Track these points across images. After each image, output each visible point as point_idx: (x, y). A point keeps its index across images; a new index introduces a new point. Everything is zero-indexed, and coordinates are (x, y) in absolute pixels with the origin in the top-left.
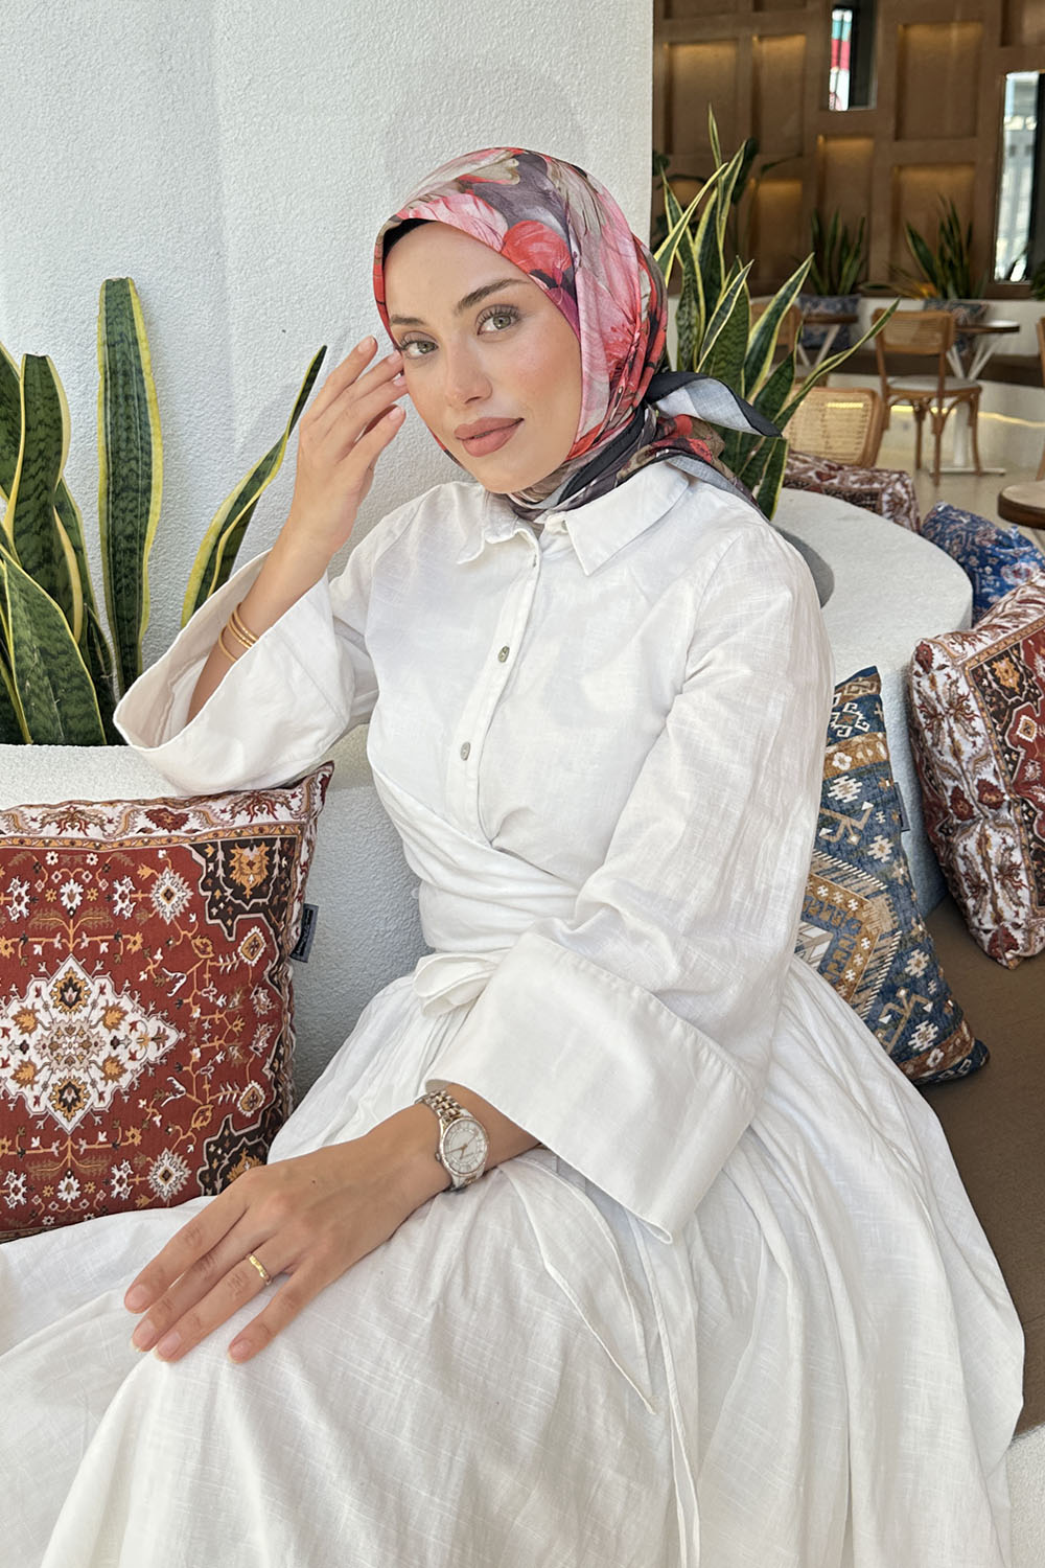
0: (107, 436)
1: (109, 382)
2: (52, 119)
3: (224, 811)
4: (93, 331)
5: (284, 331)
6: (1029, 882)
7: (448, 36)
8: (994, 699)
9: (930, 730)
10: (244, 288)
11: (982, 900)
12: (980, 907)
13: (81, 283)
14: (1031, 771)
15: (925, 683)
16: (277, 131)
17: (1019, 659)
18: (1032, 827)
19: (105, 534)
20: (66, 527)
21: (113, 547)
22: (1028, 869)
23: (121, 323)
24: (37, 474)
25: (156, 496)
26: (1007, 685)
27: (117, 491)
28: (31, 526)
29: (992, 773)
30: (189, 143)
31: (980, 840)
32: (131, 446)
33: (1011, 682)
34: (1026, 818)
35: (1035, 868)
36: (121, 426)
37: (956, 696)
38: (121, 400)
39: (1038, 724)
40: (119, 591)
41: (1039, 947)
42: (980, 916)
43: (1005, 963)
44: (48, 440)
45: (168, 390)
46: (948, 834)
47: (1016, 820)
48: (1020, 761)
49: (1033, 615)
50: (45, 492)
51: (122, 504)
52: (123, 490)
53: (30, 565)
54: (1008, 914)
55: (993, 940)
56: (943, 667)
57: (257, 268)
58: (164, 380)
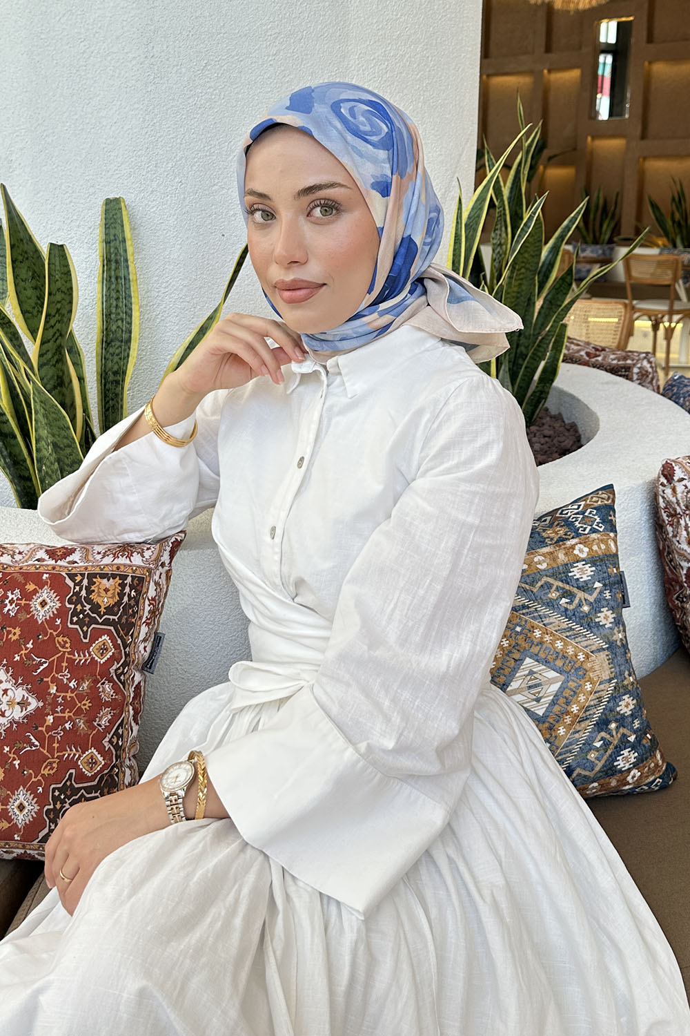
0: (103, 303)
1: (105, 267)
2: (74, 89)
3: (99, 553)
4: (98, 234)
5: (223, 235)
7: (340, 36)
9: (671, 525)
10: (197, 205)
13: (90, 201)
15: (668, 491)
19: (100, 370)
20: (74, 364)
21: (105, 379)
23: (115, 228)
24: (55, 325)
25: (134, 345)
27: (108, 341)
28: (49, 361)
32: (119, 310)
36: (112, 297)
38: (113, 279)
40: (108, 409)
44: (63, 301)
45: (144, 274)
50: (60, 337)
51: (111, 350)
52: (112, 341)
53: (49, 386)
56: (681, 480)
58: (142, 268)
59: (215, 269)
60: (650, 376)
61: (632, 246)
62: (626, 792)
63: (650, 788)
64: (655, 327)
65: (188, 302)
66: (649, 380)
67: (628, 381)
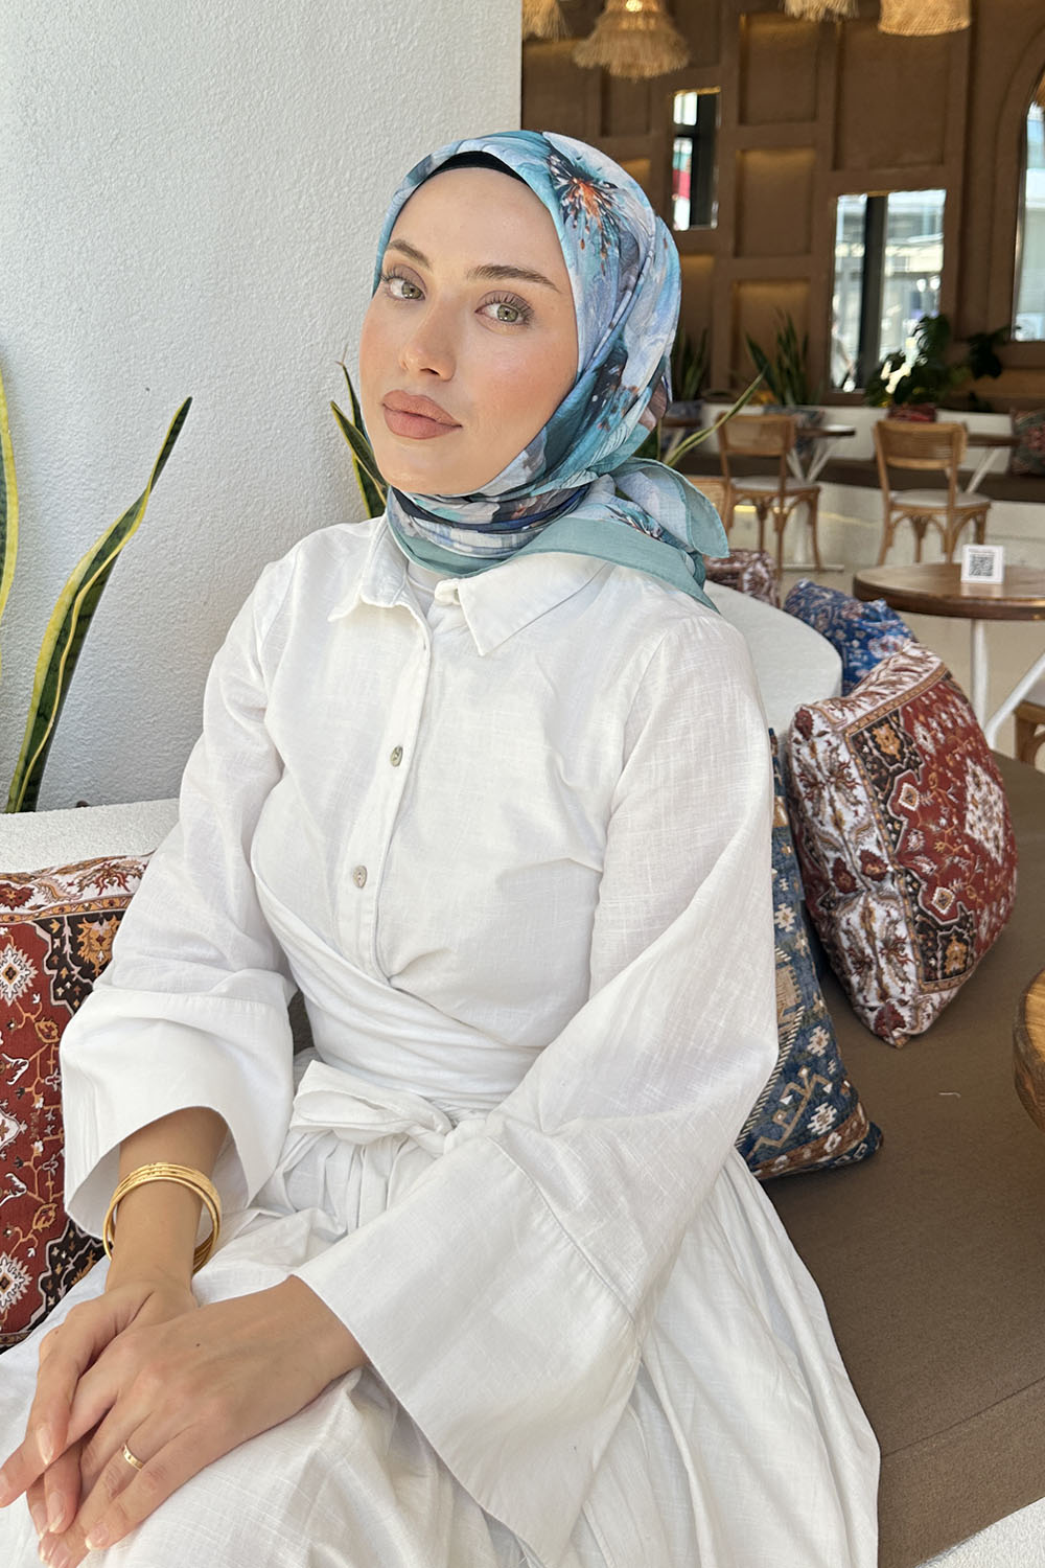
5: (148, 389)
6: (915, 956)
7: (319, 97)
8: (875, 766)
9: (811, 799)
10: (107, 345)
11: (866, 976)
12: (865, 984)
14: (914, 841)
15: (805, 750)
16: (144, 186)
17: (898, 725)
18: (916, 899)
22: (913, 943)
25: (11, 555)
26: (888, 752)
29: (875, 843)
30: (53, 197)
31: (864, 913)
33: (892, 749)
34: (911, 890)
35: (920, 941)
37: (837, 764)
39: (920, 792)
41: (926, 1024)
42: (865, 993)
43: (892, 1042)
45: (24, 449)
46: (829, 908)
47: (900, 892)
48: (903, 831)
49: (909, 681)
54: (894, 990)
55: (880, 1018)
56: (822, 734)
57: (121, 325)
58: (21, 439)
59: (135, 440)
60: (767, 584)
61: (738, 403)
62: (821, 1167)
63: (852, 1158)
64: (762, 513)
65: (95, 490)
66: (765, 589)
67: (736, 593)
